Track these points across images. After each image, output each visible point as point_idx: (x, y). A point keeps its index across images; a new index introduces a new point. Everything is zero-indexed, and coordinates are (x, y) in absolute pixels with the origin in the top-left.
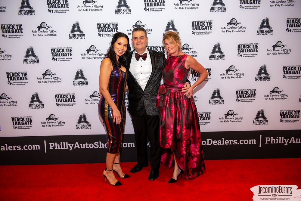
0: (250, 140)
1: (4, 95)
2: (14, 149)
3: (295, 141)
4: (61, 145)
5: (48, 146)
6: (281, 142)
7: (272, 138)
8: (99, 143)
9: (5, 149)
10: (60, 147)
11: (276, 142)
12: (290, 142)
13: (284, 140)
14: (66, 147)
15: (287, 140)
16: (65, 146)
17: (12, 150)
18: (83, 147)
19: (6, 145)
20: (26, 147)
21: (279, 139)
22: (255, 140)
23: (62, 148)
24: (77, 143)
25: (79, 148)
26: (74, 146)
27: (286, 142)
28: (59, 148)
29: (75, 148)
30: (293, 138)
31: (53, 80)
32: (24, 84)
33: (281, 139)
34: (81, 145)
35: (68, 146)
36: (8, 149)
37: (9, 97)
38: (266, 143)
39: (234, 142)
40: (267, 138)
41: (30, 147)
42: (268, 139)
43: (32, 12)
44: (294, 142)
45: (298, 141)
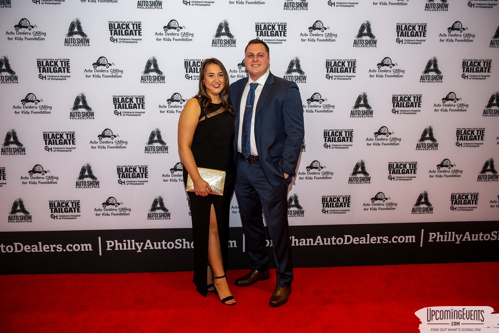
0: (407, 237)
1: (39, 166)
2: (52, 250)
3: (471, 237)
4: (125, 244)
5: (104, 246)
6: (451, 239)
7: (438, 233)
8: (182, 241)
9: (39, 249)
10: (123, 247)
11: (444, 239)
12: (464, 240)
13: (455, 237)
14: (131, 247)
15: (459, 237)
16: (130, 245)
17: (49, 251)
18: (157, 246)
19: (40, 243)
20: (70, 247)
21: (448, 234)
22: (414, 237)
23: (125, 249)
24: (148, 241)
25: (152, 248)
26: (144, 246)
27: (459, 240)
28: (121, 249)
29: (145, 248)
30: (467, 233)
31: (114, 145)
32: (70, 150)
33: (452, 234)
34: (155, 243)
35: (135, 245)
36: (42, 249)
37: (47, 171)
38: (430, 241)
39: (384, 239)
40: (431, 234)
41: (77, 248)
42: (433, 236)
43: (85, 41)
44: (469, 240)
45: (475, 238)
